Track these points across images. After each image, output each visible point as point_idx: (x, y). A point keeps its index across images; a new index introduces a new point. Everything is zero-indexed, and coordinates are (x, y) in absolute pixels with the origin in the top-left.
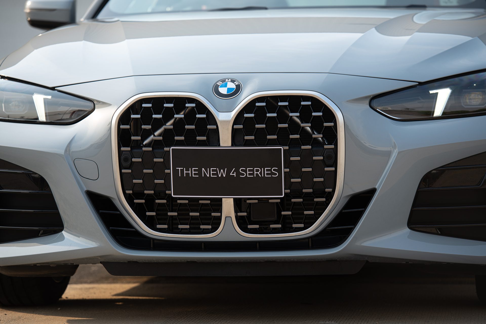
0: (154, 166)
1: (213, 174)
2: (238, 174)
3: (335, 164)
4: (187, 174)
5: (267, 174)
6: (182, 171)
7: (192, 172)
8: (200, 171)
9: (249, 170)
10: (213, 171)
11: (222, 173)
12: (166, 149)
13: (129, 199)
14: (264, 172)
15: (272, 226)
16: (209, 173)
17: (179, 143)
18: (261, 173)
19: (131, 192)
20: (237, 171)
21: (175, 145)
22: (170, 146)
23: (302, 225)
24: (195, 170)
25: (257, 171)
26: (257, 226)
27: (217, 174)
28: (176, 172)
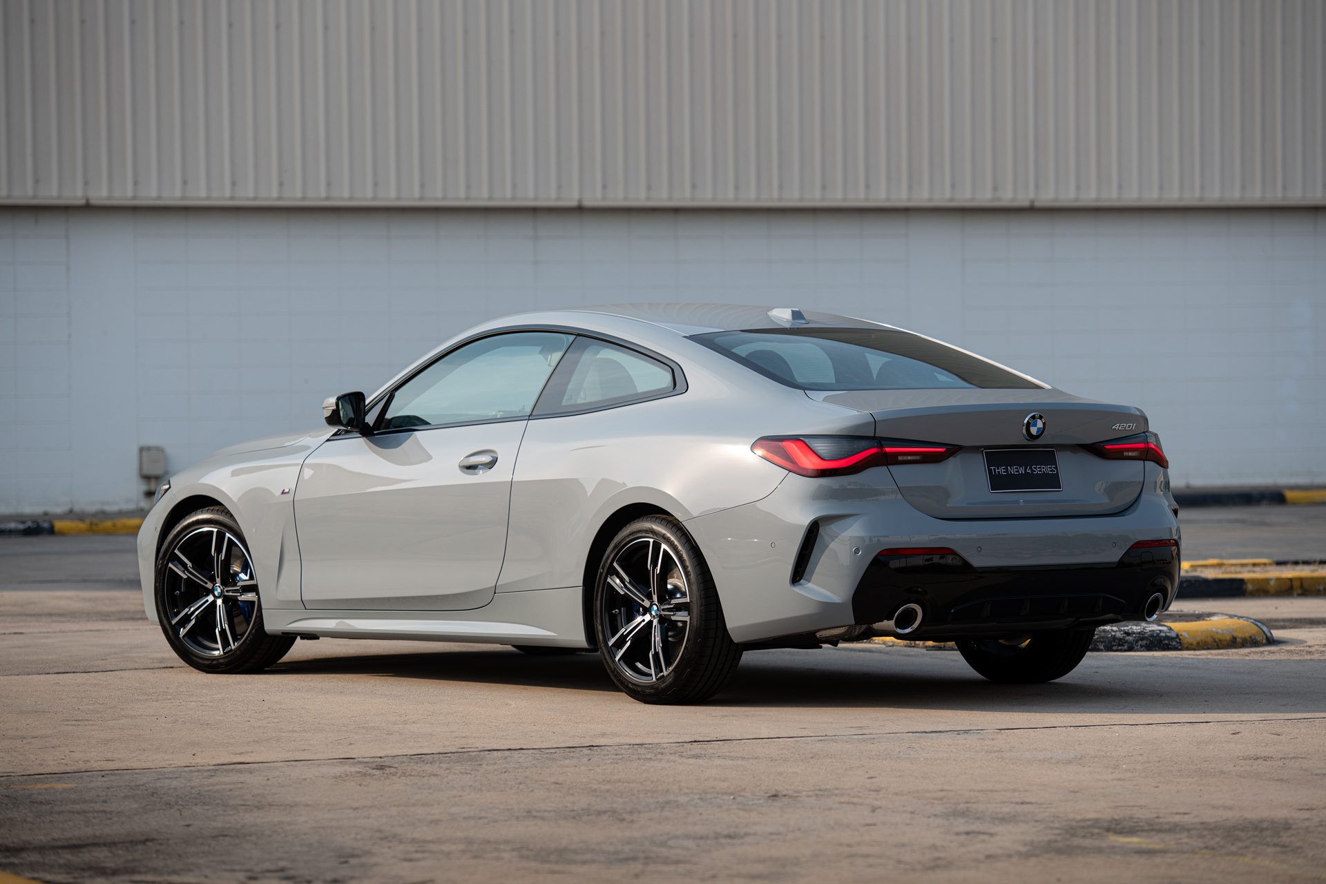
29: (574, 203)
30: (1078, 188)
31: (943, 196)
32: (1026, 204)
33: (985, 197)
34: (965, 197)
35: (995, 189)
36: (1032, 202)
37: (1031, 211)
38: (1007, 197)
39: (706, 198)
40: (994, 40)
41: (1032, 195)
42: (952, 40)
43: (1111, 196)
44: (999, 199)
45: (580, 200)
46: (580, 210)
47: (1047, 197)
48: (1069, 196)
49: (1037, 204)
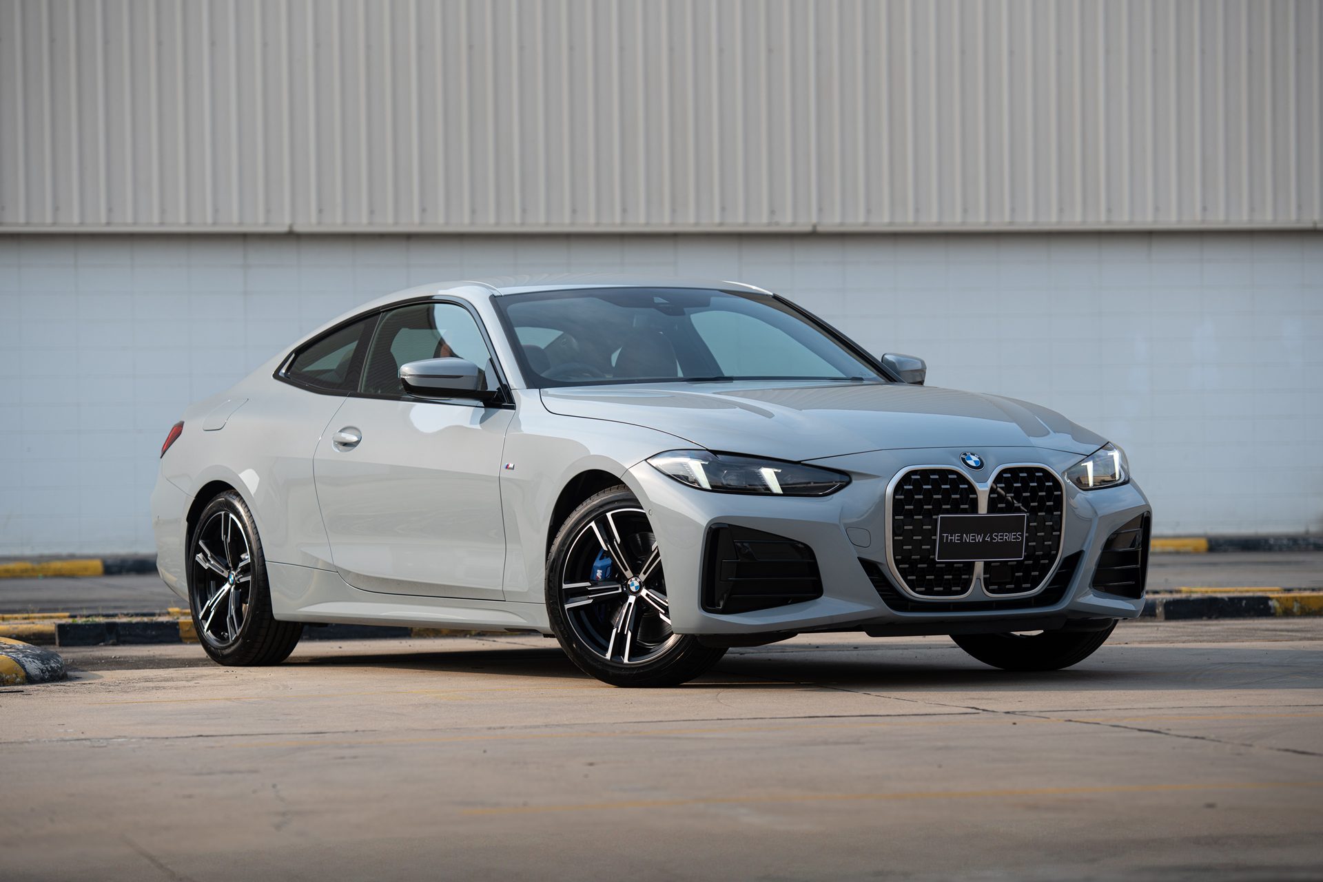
0: (922, 532)
1: (972, 540)
2: (992, 539)
3: (1060, 530)
4: (951, 540)
5: (1014, 539)
6: (947, 537)
7: (955, 538)
8: (962, 537)
9: (1001, 536)
10: (972, 536)
11: (979, 538)
12: (934, 517)
13: (897, 562)
14: (1010, 537)
15: (1007, 586)
16: (968, 538)
17: (947, 511)
18: (1008, 538)
19: (900, 557)
20: (991, 536)
21: (943, 513)
22: (938, 515)
23: (1029, 585)
24: (958, 536)
25: (1006, 536)
26: (996, 587)
27: (975, 540)
28: (942, 538)
29: (285, 229)
30: (868, 211)
31: (712, 221)
32: (808, 229)
33: (760, 222)
34: (737, 221)
35: (772, 212)
36: (815, 226)
37: (814, 236)
38: (786, 221)
39: (437, 223)
40: (770, 51)
41: (814, 220)
42: (721, 51)
43: (907, 220)
44: (777, 224)
45: (291, 226)
46: (292, 237)
47: (833, 221)
48: (857, 220)
49: (820, 229)
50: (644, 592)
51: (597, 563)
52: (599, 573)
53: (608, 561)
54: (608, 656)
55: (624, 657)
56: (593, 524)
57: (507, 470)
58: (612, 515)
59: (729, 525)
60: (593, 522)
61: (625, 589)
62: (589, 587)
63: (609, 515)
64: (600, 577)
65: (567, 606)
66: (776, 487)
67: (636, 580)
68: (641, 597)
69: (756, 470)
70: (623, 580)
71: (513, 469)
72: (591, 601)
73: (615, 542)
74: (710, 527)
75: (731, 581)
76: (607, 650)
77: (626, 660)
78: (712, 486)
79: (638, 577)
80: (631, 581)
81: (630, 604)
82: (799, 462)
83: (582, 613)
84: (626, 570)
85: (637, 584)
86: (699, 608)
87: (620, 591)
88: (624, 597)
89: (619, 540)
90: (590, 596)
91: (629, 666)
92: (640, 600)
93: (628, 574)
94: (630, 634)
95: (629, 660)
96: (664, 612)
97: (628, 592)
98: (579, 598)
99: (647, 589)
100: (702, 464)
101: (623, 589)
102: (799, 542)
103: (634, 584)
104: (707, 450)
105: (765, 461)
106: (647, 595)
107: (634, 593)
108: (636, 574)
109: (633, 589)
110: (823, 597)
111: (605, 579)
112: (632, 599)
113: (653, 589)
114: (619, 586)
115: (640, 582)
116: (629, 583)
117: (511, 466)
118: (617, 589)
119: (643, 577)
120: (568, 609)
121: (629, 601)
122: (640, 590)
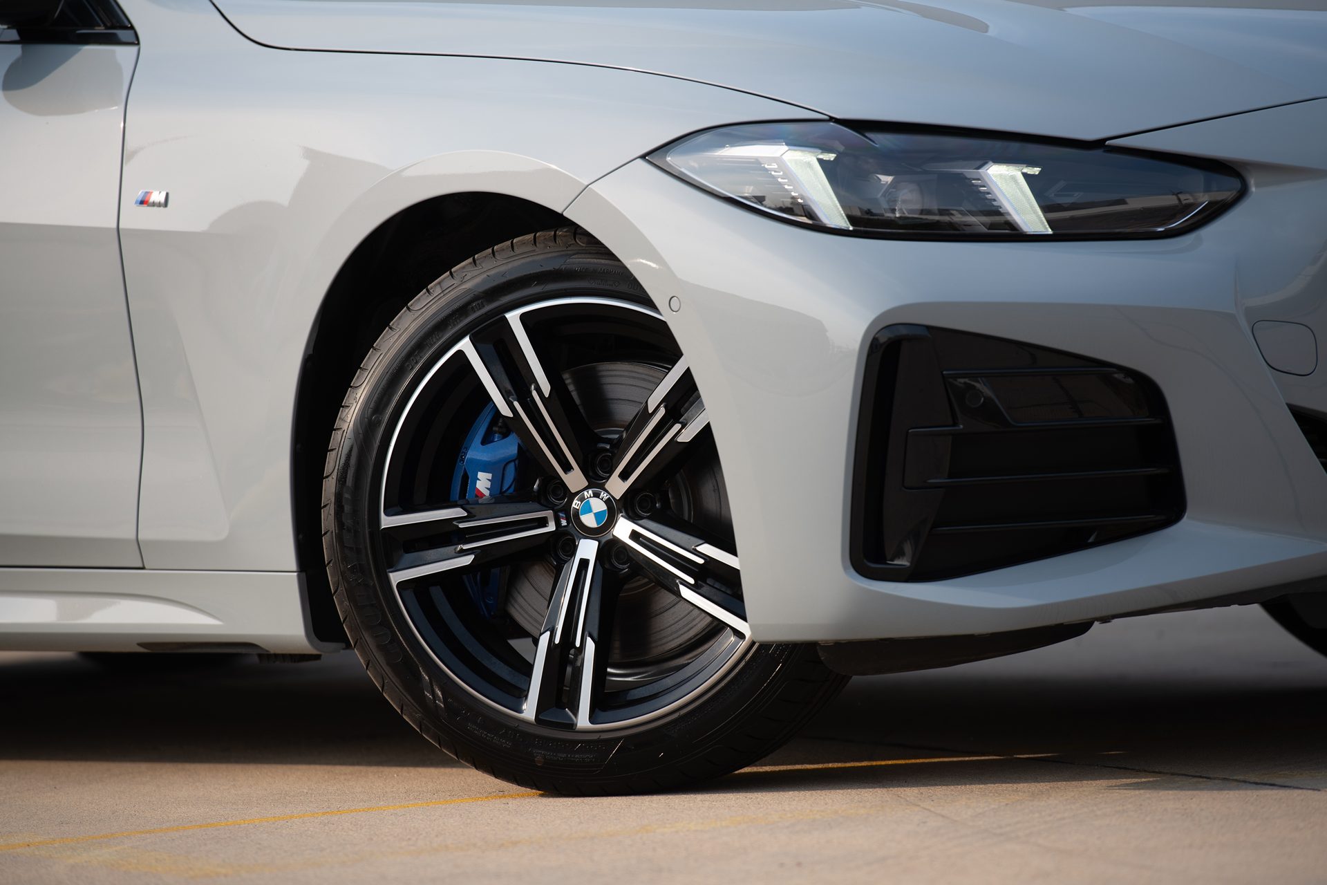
50: (623, 529)
51: (476, 452)
52: (483, 482)
53: (508, 448)
54: (529, 710)
55: (575, 710)
56: (465, 345)
57: (144, 208)
58: (523, 317)
59: (929, 328)
60: (467, 340)
61: (564, 523)
62: (461, 519)
63: (513, 317)
64: (487, 493)
65: (396, 578)
66: (1030, 217)
67: (596, 495)
68: (616, 541)
69: (969, 172)
70: (557, 496)
71: (166, 204)
72: (467, 560)
73: (535, 394)
74: (875, 340)
75: (937, 486)
76: (523, 694)
77: (583, 720)
78: (851, 219)
79: (602, 487)
80: (582, 499)
81: (584, 563)
82: (1099, 144)
83: (436, 593)
84: (567, 468)
85: (598, 505)
86: (845, 568)
87: (551, 527)
88: (563, 544)
89: (546, 388)
90: (465, 547)
91: (595, 737)
92: (610, 550)
93: (575, 479)
94: (590, 646)
95: (592, 719)
96: (691, 581)
97: (576, 529)
98: (432, 553)
99: (633, 518)
100: (821, 161)
101: (558, 524)
102: (1121, 369)
103: (592, 510)
104: (831, 119)
105: (998, 144)
106: (635, 536)
107: (590, 533)
108: (596, 481)
109: (589, 520)
110: (1185, 519)
111: (500, 497)
112: (588, 549)
113: (649, 518)
114: (549, 514)
115: (608, 502)
116: (576, 504)
117: (157, 197)
118: (543, 522)
119: (617, 487)
120: (400, 585)
121: (580, 554)
122: (611, 522)
